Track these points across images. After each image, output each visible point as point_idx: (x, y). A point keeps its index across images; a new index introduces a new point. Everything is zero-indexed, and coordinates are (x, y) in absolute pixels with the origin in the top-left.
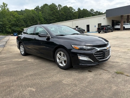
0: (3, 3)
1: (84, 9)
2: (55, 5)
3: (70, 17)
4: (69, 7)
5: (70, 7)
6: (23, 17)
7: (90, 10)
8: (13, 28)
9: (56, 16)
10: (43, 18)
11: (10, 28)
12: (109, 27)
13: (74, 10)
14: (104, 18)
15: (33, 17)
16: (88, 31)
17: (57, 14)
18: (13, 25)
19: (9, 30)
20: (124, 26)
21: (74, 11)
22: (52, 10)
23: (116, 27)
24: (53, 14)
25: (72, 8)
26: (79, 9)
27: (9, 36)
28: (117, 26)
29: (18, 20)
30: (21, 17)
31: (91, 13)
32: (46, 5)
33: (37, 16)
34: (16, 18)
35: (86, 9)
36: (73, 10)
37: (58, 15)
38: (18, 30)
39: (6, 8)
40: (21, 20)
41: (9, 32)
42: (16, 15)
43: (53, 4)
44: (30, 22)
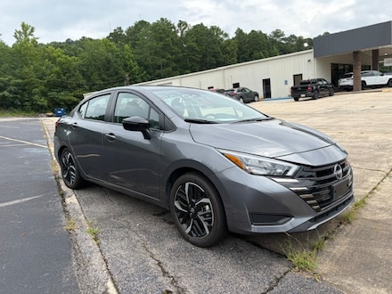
0: (23, 26)
1: (253, 31)
2: (169, 24)
3: (214, 56)
4: (209, 28)
5: (213, 28)
6: (80, 62)
7: (273, 32)
8: (53, 94)
9: (172, 54)
10: (136, 63)
11: (44, 94)
12: (320, 83)
13: (226, 35)
14: (309, 61)
15: (109, 61)
16: (268, 95)
17: (176, 49)
18: (53, 86)
19: (42, 99)
20: (363, 79)
21: (225, 39)
22: (161, 39)
24: (163, 49)
25: (218, 29)
26: (239, 32)
27: (42, 116)
29: (66, 70)
30: (75, 62)
31: (275, 41)
32: (143, 23)
33: (117, 56)
34: (61, 64)
35: (261, 32)
36: (221, 36)
37: (178, 53)
38: (66, 98)
39: (30, 37)
40: (75, 69)
41: (42, 107)
42: (59, 56)
43: (162, 19)
44: (100, 75)
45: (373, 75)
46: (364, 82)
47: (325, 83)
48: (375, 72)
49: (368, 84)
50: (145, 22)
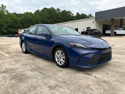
0: (2, 5)
2: (54, 9)
4: (67, 11)
6: (21, 19)
7: (89, 15)
8: (9, 29)
9: (53, 19)
10: (40, 21)
11: (6, 29)
13: (73, 14)
14: (93, 22)
15: (31, 20)
17: (55, 17)
18: (10, 26)
19: (5, 31)
20: (115, 31)
22: (50, 14)
23: (106, 33)
24: (50, 17)
25: (70, 12)
27: (4, 37)
28: (107, 31)
29: (15, 21)
30: (19, 19)
32: (46, 8)
33: (34, 18)
34: (14, 19)
36: (71, 15)
37: (55, 19)
38: (14, 31)
39: (4, 10)
40: (18, 21)
41: (5, 33)
42: (14, 17)
43: (52, 7)
44: (27, 24)
45: (120, 30)
46: (115, 32)
47: (97, 31)
48: (120, 28)
49: (117, 33)
50: (47, 8)
